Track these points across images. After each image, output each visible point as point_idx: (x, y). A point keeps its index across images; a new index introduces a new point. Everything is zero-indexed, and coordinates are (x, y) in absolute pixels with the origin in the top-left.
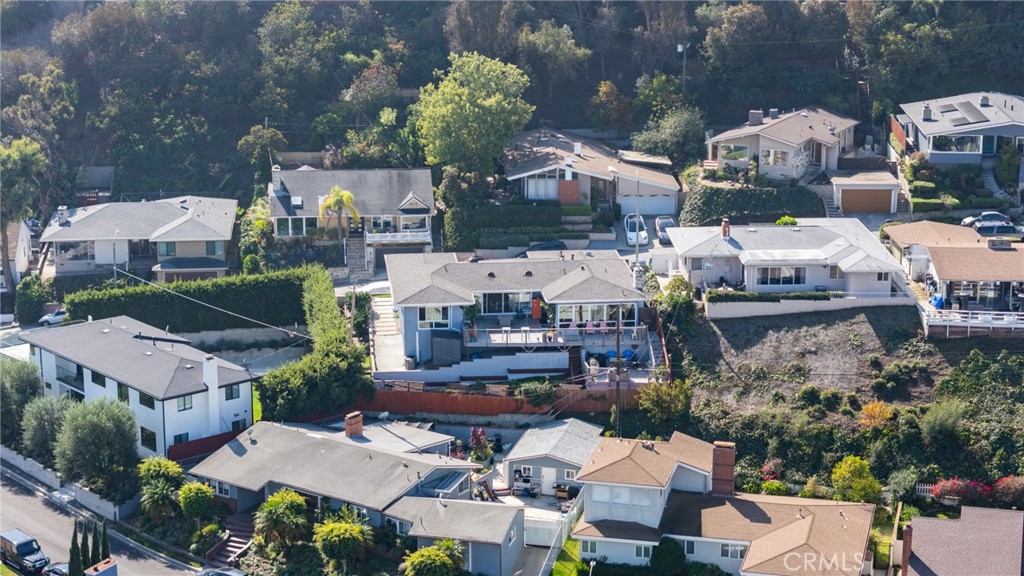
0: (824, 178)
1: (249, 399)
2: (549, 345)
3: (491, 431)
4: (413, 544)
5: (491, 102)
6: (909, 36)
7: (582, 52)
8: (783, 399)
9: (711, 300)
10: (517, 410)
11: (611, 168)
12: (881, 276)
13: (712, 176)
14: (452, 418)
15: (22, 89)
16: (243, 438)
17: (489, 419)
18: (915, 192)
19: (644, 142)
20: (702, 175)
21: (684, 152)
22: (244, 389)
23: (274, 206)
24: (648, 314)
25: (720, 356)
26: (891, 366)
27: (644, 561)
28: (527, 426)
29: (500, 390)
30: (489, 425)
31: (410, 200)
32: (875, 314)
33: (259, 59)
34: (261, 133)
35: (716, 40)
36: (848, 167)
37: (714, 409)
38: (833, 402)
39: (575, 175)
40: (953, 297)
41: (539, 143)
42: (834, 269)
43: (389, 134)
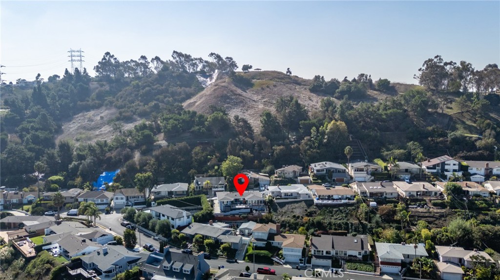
0: (297, 178)
1: (192, 218)
2: (246, 208)
3: (236, 224)
4: (222, 243)
5: (235, 164)
6: (312, 152)
7: (252, 155)
8: (289, 217)
9: (276, 199)
10: (241, 219)
11: (257, 176)
12: (306, 194)
13: (276, 177)
14: (229, 221)
15: (147, 163)
16: (190, 225)
17: (236, 221)
18: (313, 180)
19: (263, 171)
20: (274, 177)
21: (271, 173)
22: (191, 217)
23: (195, 184)
24: (264, 202)
25: (278, 209)
26: (309, 211)
27: (264, 246)
28: (243, 223)
29: (238, 216)
31: (220, 182)
32: (306, 201)
33: (192, 157)
34: (192, 171)
35: (276, 153)
36: (301, 175)
37: (277, 219)
38: (298, 217)
39: (251, 177)
40: (320, 198)
41: (244, 172)
42: (298, 193)
43: (217, 170)
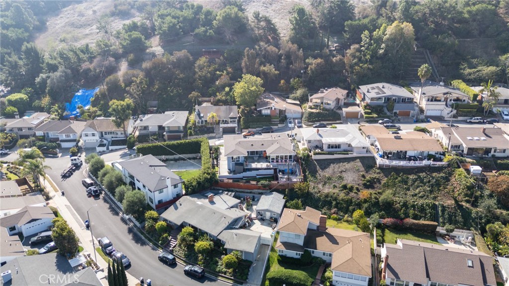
0: (340, 108)
1: (181, 188)
2: (268, 168)
3: (251, 195)
4: (226, 252)
5: (253, 89)
7: (277, 72)
8: (336, 187)
9: (314, 154)
10: (259, 188)
11: (284, 106)
12: (363, 148)
13: (311, 108)
14: (240, 190)
15: (133, 82)
16: (178, 203)
17: (251, 191)
18: (366, 113)
19: (293, 97)
20: (308, 107)
21: (303, 100)
22: (180, 185)
23: (196, 116)
24: (296, 159)
25: (317, 171)
26: (368, 178)
27: (298, 257)
28: (262, 194)
29: (254, 183)
30: (251, 193)
31: (232, 115)
32: (362, 159)
33: (195, 73)
34: (194, 94)
35: (311, 69)
36: (347, 105)
37: (316, 190)
38: (351, 189)
39: (275, 109)
40: (385, 155)
41: (266, 98)
42: (350, 145)
43: (228, 94)
